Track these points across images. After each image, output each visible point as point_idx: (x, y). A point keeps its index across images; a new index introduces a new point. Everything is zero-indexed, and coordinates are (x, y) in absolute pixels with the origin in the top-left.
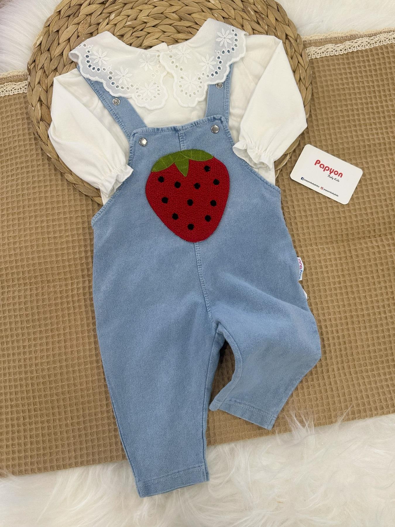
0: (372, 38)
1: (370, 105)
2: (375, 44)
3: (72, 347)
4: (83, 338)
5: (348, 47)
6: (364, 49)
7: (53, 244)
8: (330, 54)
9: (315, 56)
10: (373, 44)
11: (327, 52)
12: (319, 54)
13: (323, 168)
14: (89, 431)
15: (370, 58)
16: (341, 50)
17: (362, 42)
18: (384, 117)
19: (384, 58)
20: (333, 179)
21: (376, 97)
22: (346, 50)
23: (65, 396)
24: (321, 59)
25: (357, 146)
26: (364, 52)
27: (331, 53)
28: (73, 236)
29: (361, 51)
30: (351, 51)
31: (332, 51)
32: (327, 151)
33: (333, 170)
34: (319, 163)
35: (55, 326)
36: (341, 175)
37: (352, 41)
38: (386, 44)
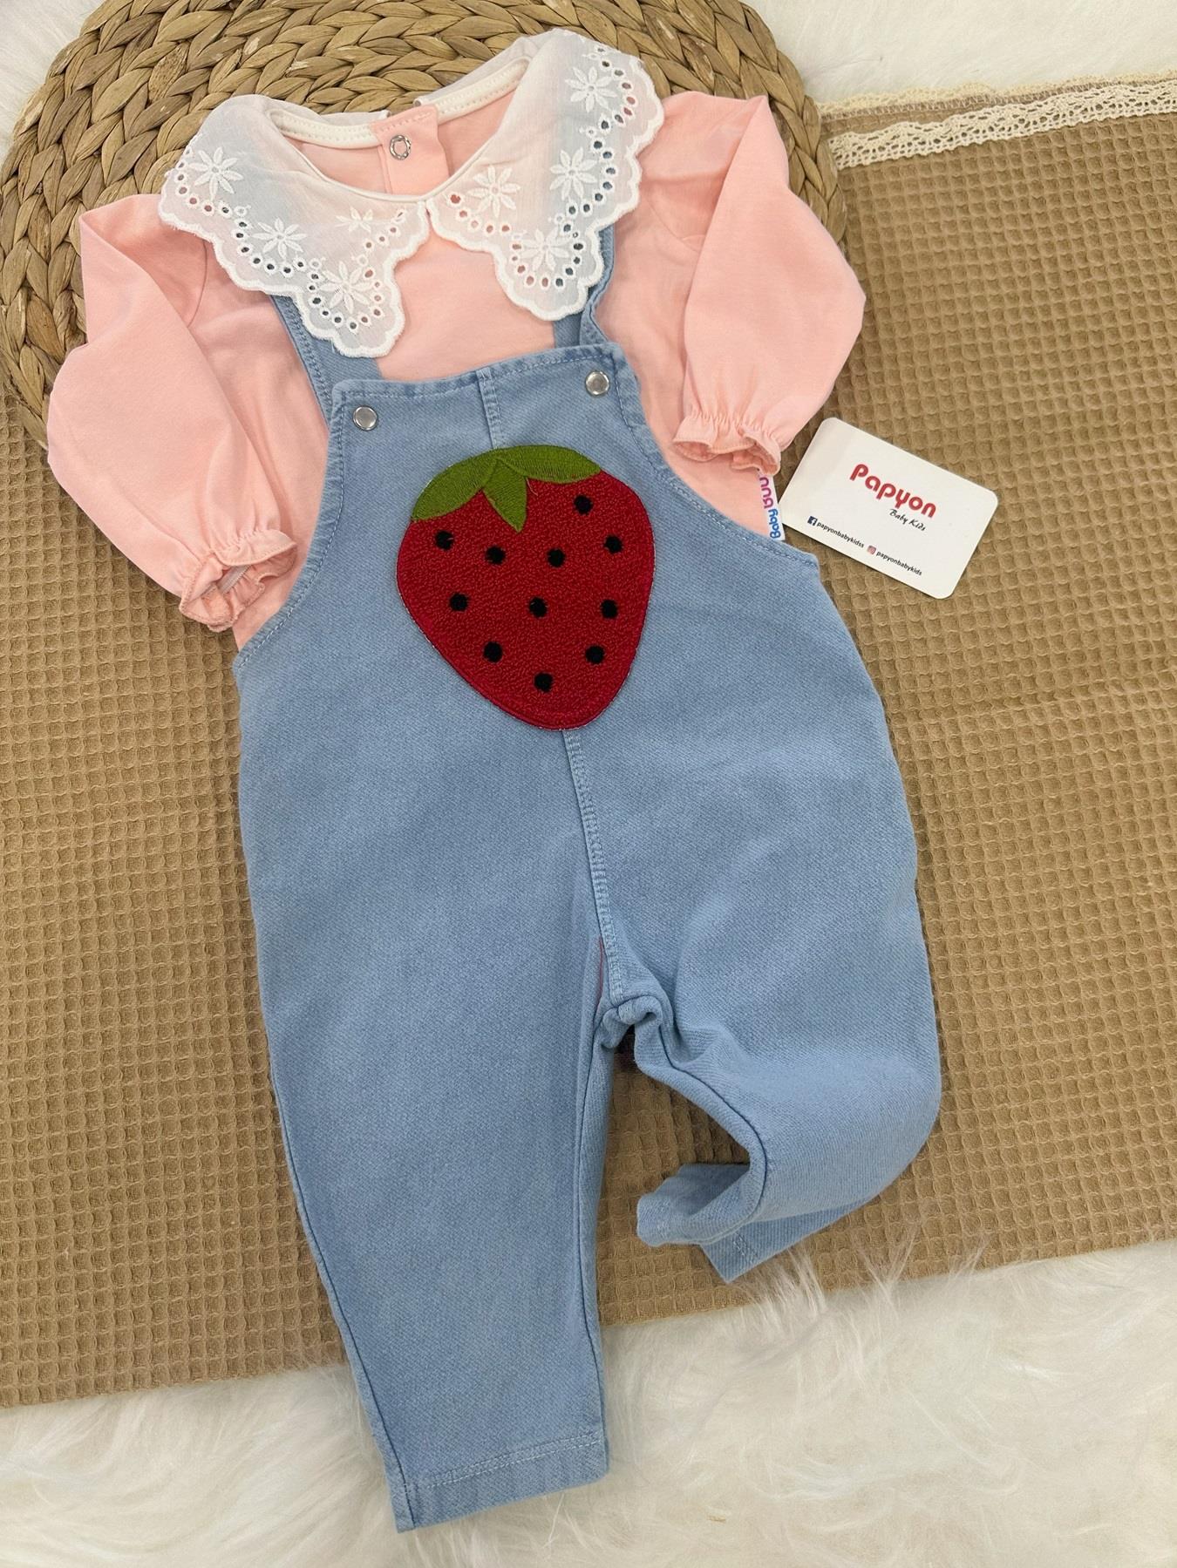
0: (1032, 106)
1: (1022, 304)
2: (1040, 124)
3: (86, 1021)
4: (123, 997)
5: (957, 131)
6: (1007, 138)
7: (45, 710)
8: (903, 152)
9: (856, 158)
10: (1035, 123)
11: (894, 147)
12: (871, 154)
13: (876, 489)
14: (128, 1285)
15: (1026, 164)
16: (937, 141)
17: (1002, 119)
18: (1067, 339)
19: (1066, 165)
20: (905, 520)
21: (1044, 280)
22: (951, 139)
23: (60, 1174)
24: (875, 169)
25: (980, 426)
26: (1006, 146)
27: (907, 148)
28: (104, 686)
29: (999, 144)
30: (967, 144)
31: (910, 144)
32: (890, 440)
33: (908, 495)
34: (862, 475)
35: (40, 959)
36: (931, 509)
37: (972, 113)
38: (1074, 124)
